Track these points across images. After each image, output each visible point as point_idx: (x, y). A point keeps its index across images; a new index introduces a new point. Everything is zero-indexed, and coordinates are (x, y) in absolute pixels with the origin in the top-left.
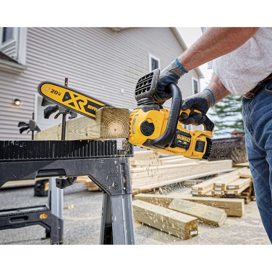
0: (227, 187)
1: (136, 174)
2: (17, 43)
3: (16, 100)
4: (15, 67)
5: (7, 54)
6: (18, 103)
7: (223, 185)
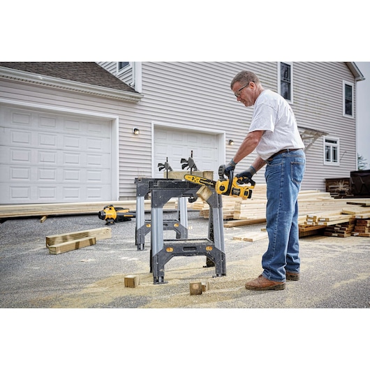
0: (319, 219)
1: (244, 205)
2: (133, 69)
3: (135, 130)
4: (133, 97)
5: (124, 81)
6: (137, 132)
7: (315, 217)
